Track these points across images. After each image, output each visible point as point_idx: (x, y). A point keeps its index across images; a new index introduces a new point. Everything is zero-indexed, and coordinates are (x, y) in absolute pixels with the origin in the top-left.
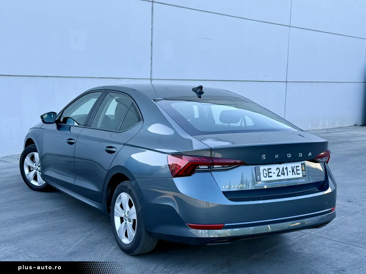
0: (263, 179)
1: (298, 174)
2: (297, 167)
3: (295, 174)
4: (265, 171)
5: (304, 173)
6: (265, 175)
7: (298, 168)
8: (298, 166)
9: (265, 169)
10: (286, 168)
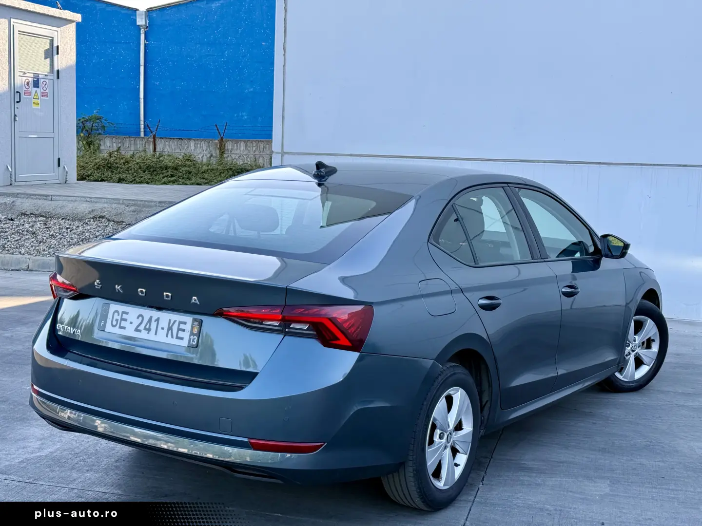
0: (109, 328)
1: (178, 338)
2: (180, 323)
3: (172, 337)
4: (116, 314)
5: (194, 339)
6: (114, 323)
7: (182, 326)
8: (185, 323)
9: (117, 311)
10: (158, 320)
